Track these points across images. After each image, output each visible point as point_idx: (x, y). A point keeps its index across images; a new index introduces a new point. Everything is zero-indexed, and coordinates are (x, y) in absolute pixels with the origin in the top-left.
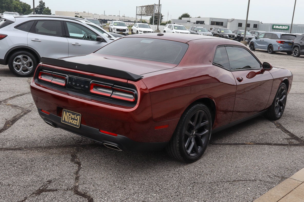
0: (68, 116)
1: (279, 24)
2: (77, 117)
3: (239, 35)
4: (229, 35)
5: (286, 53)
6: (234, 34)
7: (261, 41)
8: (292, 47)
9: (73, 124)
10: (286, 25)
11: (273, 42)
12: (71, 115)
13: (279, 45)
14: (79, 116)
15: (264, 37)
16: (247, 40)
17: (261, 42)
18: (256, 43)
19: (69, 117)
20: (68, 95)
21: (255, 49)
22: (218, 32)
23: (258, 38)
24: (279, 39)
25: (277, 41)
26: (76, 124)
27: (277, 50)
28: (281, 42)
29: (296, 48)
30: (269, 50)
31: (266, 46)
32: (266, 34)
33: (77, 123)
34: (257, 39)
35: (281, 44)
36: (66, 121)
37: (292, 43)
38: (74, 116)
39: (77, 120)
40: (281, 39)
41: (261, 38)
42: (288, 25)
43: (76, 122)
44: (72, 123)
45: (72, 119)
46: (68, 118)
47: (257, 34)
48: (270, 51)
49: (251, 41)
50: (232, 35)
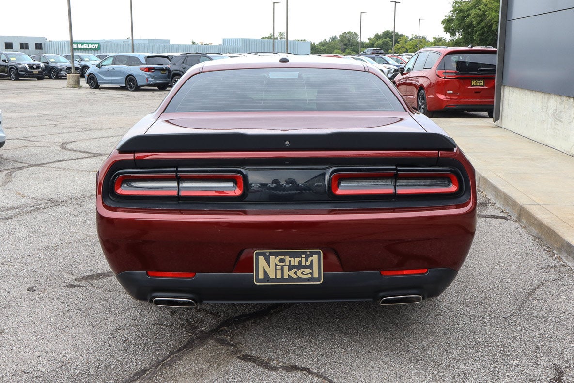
0: (276, 265)
1: (81, 42)
2: (310, 259)
3: (46, 64)
4: (28, 65)
5: (156, 88)
6: (37, 62)
7: (109, 70)
8: (169, 77)
9: (299, 279)
10: (95, 42)
11: (134, 70)
12: (287, 258)
13: (146, 74)
14: (316, 258)
15: (114, 63)
16: (64, 71)
17: (109, 73)
18: (101, 75)
19: (282, 267)
20: (245, 213)
21: (99, 85)
22: (4, 61)
23: (102, 66)
24: (143, 64)
25: (140, 69)
26: (310, 276)
27: (145, 83)
28: (149, 70)
29: (176, 77)
30: (130, 85)
31: (122, 79)
32: (115, 58)
33: (312, 274)
34: (99, 68)
35: (150, 73)
36: (272, 276)
37: (167, 70)
38: (297, 260)
39: (311, 266)
40: (146, 64)
41: (108, 65)
42: (98, 42)
43: (309, 271)
44: (295, 276)
45: (291, 268)
46: (276, 269)
47: (78, 60)
48: (131, 88)
49: (88, 72)
50: (35, 65)
